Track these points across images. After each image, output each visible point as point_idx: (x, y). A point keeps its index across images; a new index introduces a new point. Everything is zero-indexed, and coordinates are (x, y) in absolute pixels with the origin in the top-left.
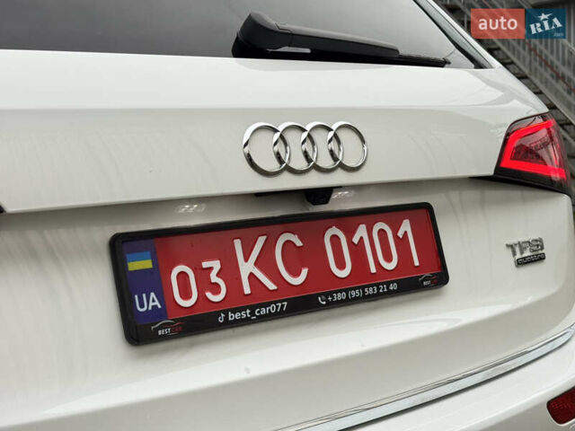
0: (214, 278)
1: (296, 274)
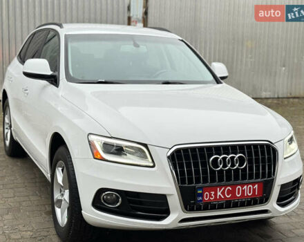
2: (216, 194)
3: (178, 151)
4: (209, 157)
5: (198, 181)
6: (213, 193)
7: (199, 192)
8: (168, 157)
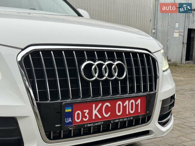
2: (90, 113)
3: (35, 53)
4: (80, 64)
5: (65, 95)
6: (87, 111)
7: (67, 111)
8: (20, 63)
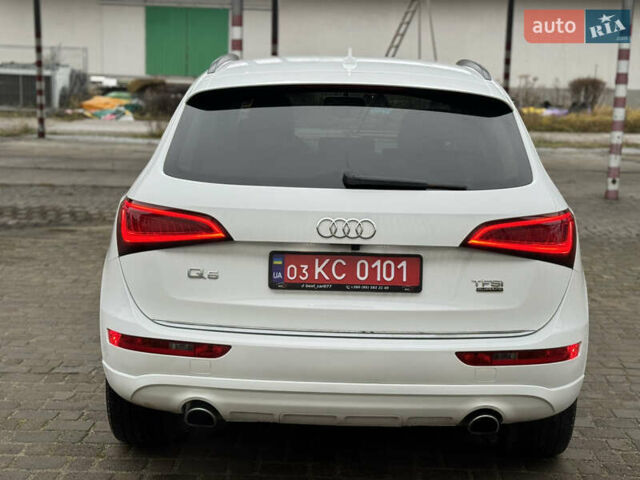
0: (304, 271)
1: (339, 275)
